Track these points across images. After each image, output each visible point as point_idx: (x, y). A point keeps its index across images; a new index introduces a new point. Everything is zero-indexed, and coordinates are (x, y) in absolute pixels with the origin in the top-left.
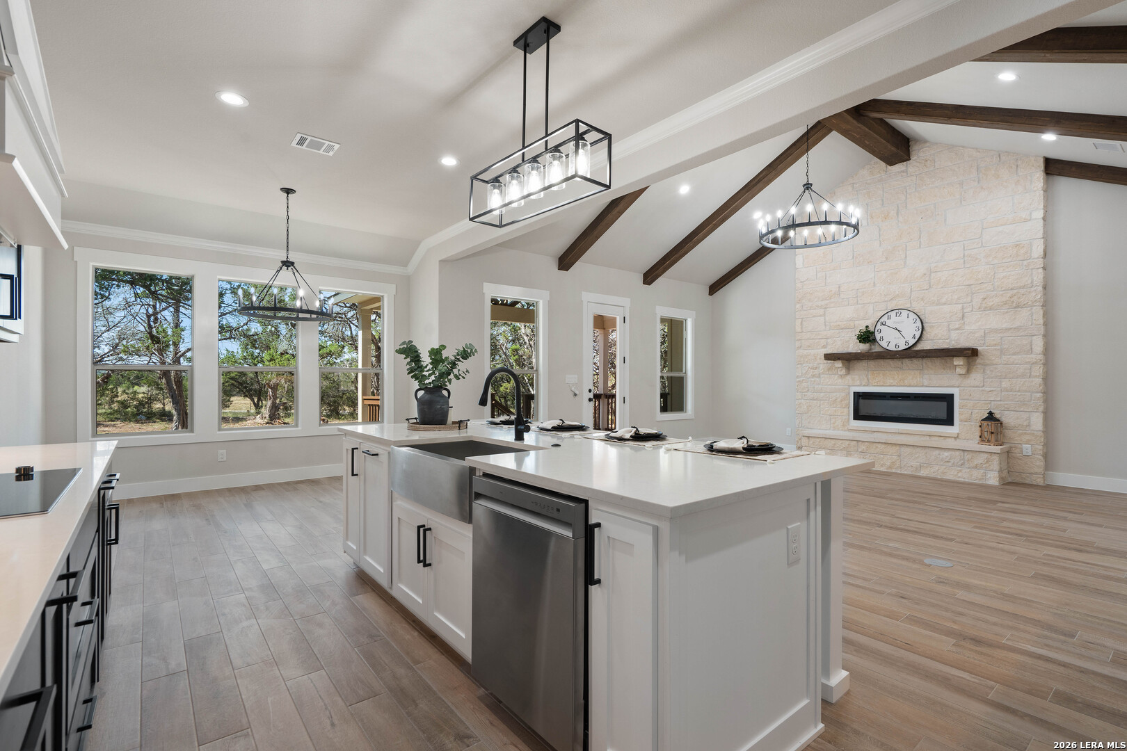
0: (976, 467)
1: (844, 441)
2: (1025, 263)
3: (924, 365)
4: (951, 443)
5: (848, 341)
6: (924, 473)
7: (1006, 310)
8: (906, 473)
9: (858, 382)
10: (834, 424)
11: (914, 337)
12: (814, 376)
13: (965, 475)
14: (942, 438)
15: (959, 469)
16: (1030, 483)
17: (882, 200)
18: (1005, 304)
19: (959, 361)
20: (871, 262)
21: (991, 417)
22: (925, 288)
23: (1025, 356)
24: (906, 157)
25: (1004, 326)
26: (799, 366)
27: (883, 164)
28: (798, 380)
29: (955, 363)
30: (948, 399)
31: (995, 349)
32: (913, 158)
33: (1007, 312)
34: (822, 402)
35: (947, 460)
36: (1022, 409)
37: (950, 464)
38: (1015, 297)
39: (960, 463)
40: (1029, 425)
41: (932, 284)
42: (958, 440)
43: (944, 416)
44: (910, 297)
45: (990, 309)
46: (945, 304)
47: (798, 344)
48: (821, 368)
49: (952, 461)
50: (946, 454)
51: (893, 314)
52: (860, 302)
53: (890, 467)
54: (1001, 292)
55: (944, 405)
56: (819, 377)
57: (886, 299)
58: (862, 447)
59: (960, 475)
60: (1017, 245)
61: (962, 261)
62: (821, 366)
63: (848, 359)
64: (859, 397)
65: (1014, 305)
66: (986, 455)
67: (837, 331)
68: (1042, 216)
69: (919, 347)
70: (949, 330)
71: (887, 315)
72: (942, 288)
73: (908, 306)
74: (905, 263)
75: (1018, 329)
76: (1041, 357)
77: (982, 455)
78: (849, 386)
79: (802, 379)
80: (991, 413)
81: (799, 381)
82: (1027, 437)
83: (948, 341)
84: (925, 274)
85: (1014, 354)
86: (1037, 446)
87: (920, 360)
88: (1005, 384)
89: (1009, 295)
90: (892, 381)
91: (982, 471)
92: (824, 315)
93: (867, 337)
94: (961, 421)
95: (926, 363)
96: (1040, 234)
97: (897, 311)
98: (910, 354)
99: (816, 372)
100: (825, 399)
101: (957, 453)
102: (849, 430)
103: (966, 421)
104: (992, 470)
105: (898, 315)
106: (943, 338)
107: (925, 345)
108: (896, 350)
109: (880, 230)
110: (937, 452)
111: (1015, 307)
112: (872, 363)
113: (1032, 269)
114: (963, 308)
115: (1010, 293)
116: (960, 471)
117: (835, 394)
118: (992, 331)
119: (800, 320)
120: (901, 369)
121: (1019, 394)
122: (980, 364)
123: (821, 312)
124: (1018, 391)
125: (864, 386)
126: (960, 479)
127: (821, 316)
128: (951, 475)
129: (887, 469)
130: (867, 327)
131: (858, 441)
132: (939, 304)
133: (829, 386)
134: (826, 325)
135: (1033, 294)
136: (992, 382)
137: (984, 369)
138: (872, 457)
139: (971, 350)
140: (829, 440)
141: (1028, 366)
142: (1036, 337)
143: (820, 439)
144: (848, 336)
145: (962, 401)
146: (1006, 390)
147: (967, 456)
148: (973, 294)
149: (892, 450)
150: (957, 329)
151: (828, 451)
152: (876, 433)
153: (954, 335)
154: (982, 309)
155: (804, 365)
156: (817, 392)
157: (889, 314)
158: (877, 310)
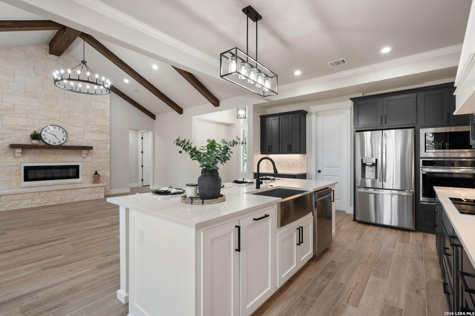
0: (96, 193)
1: (30, 194)
2: (105, 117)
3: (67, 152)
5: (21, 138)
6: (76, 200)
8: (67, 202)
9: (28, 161)
10: (9, 185)
11: (63, 139)
13: (93, 197)
14: (75, 184)
15: (90, 195)
17: (44, 68)
18: (99, 131)
19: (85, 152)
20: (37, 97)
21: (96, 173)
22: (67, 118)
23: (105, 151)
24: (59, 54)
25: (98, 139)
29: (83, 152)
30: (77, 167)
31: (95, 148)
33: (99, 134)
35: (86, 192)
36: (104, 170)
37: (87, 194)
38: (102, 129)
39: (91, 192)
40: (106, 175)
41: (70, 117)
42: (81, 184)
43: (74, 174)
44: (60, 121)
45: (94, 132)
46: (76, 127)
49: (88, 192)
50: (85, 190)
51: (51, 127)
52: (29, 117)
53: (59, 201)
54: (97, 126)
55: (74, 170)
57: (47, 119)
58: (43, 195)
60: (102, 110)
61: (83, 110)
63: (24, 148)
64: (28, 169)
65: (102, 132)
66: (100, 188)
67: (13, 131)
68: (109, 103)
69: (64, 145)
70: (78, 138)
71: (47, 127)
72: (75, 120)
73: (58, 124)
74: (57, 104)
75: (103, 140)
76: (109, 151)
78: (21, 163)
82: (105, 179)
83: (77, 143)
84: (67, 112)
85: (101, 150)
86: (108, 182)
87: (65, 150)
88: (99, 160)
89: (100, 128)
90: (50, 160)
91: (99, 194)
93: (36, 136)
94: (83, 176)
96: (109, 109)
98: (61, 147)
101: (90, 189)
102: (21, 188)
103: (85, 176)
104: (102, 193)
105: (54, 128)
106: (75, 141)
107: (68, 144)
108: (54, 145)
109: (42, 83)
110: (82, 190)
111: (102, 133)
112: (38, 151)
113: (107, 120)
114: (84, 130)
115: (100, 127)
116: (91, 196)
117: (11, 168)
118: (94, 140)
120: (55, 154)
121: (103, 164)
122: (90, 153)
124: (103, 163)
125: (32, 162)
126: (91, 199)
128: (88, 198)
129: (58, 203)
130: (35, 131)
131: (39, 192)
132: (73, 126)
133: (5, 163)
134: (2, 126)
135: (107, 129)
136: (94, 160)
137: (92, 155)
138: (48, 199)
139: (92, 147)
140: (19, 195)
141: (106, 154)
142: (108, 144)
143: (11, 195)
144: (21, 135)
145: (83, 168)
146: (99, 163)
147: (94, 189)
148: (87, 125)
149: (59, 193)
150: (81, 138)
151: (18, 201)
152: (39, 187)
153: (80, 140)
154: (91, 132)
157: (49, 127)
158: (40, 123)
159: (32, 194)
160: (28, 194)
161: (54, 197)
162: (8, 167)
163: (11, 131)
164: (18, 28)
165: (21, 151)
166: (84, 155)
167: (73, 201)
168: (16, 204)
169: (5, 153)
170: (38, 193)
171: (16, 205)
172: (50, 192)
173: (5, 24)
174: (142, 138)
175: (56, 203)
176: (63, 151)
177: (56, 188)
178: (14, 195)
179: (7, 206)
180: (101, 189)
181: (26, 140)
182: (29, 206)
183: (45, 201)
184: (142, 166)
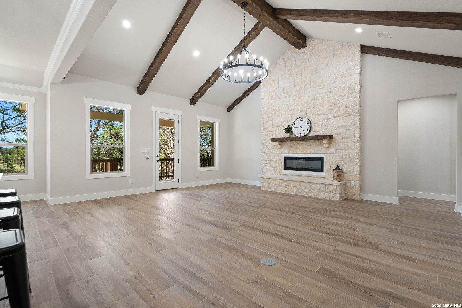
0: (330, 192)
1: (277, 180)
2: (352, 95)
3: (312, 143)
4: (322, 181)
6: (309, 195)
7: (344, 117)
8: (302, 195)
9: (285, 152)
10: (276, 172)
11: (307, 130)
12: (268, 149)
13: (326, 196)
14: (319, 178)
15: (324, 193)
16: (354, 199)
17: (295, 66)
18: (344, 114)
19: (325, 142)
20: (291, 95)
21: (338, 168)
22: (312, 107)
23: (352, 139)
24: (304, 45)
25: (344, 125)
26: (262, 145)
27: (295, 49)
28: (262, 151)
29: (323, 143)
30: (321, 159)
31: (340, 136)
32: (308, 46)
33: (345, 118)
35: (319, 188)
36: (351, 164)
37: (320, 191)
38: (348, 111)
39: (324, 190)
41: (315, 105)
42: (325, 179)
43: (319, 167)
44: (306, 112)
45: (338, 117)
46: (320, 115)
47: (262, 134)
48: (271, 145)
49: (321, 189)
50: (319, 186)
51: (299, 119)
52: (286, 114)
53: (296, 192)
54: (342, 109)
55: (319, 162)
56: (270, 150)
57: (297, 113)
58: (285, 183)
59: (324, 196)
60: (349, 86)
61: (327, 94)
62: (271, 144)
63: (281, 141)
64: (286, 158)
65: (348, 115)
67: (277, 128)
69: (310, 135)
70: (322, 127)
71: (297, 120)
72: (319, 107)
73: (305, 116)
74: (304, 95)
75: (349, 126)
76: (358, 139)
77: (333, 186)
78: (282, 154)
79: (263, 151)
80: (338, 166)
81: (262, 152)
82: (353, 177)
83: (321, 132)
84: (312, 101)
85: (348, 138)
86: (357, 182)
87: (311, 141)
88: (344, 152)
89: (345, 110)
90: (299, 151)
91: (333, 194)
92: (272, 120)
93: (289, 130)
94: (326, 170)
96: (358, 81)
97: (301, 118)
98: (306, 138)
99: (269, 147)
100: (272, 160)
101: (323, 185)
102: (282, 174)
103: (328, 170)
104: (337, 194)
105: (301, 120)
106: (320, 130)
107: (312, 134)
108: (300, 136)
109: (294, 80)
110: (314, 185)
111: (349, 116)
112: (291, 143)
113: (355, 98)
114: (327, 117)
115: (346, 109)
117: (276, 158)
118: (339, 127)
119: (263, 123)
120: (303, 145)
121: (349, 157)
122: (334, 143)
123: (271, 119)
124: (349, 156)
125: (288, 153)
126: (324, 198)
127: (271, 121)
128: (320, 196)
129: (295, 193)
130: (289, 126)
131: (283, 180)
132: (318, 115)
133: (274, 154)
134: (273, 125)
135: (356, 109)
136: (339, 151)
137: (336, 145)
138: (289, 188)
140: (272, 179)
141: (353, 144)
142: (356, 130)
143: (268, 179)
144: (281, 130)
145: (327, 160)
146: (344, 155)
147: (327, 187)
148: (331, 110)
149: (297, 184)
150: (325, 126)
151: (271, 185)
152: (292, 176)
153: (324, 129)
154: (335, 117)
155: (264, 144)
156: (269, 157)
157: (298, 120)
158: (293, 118)
159: (279, 181)
161: (293, 187)
171: (271, 188)
172: (290, 181)
178: (269, 179)
179: (266, 187)
181: (285, 135)
182: (277, 191)
183: (286, 189)
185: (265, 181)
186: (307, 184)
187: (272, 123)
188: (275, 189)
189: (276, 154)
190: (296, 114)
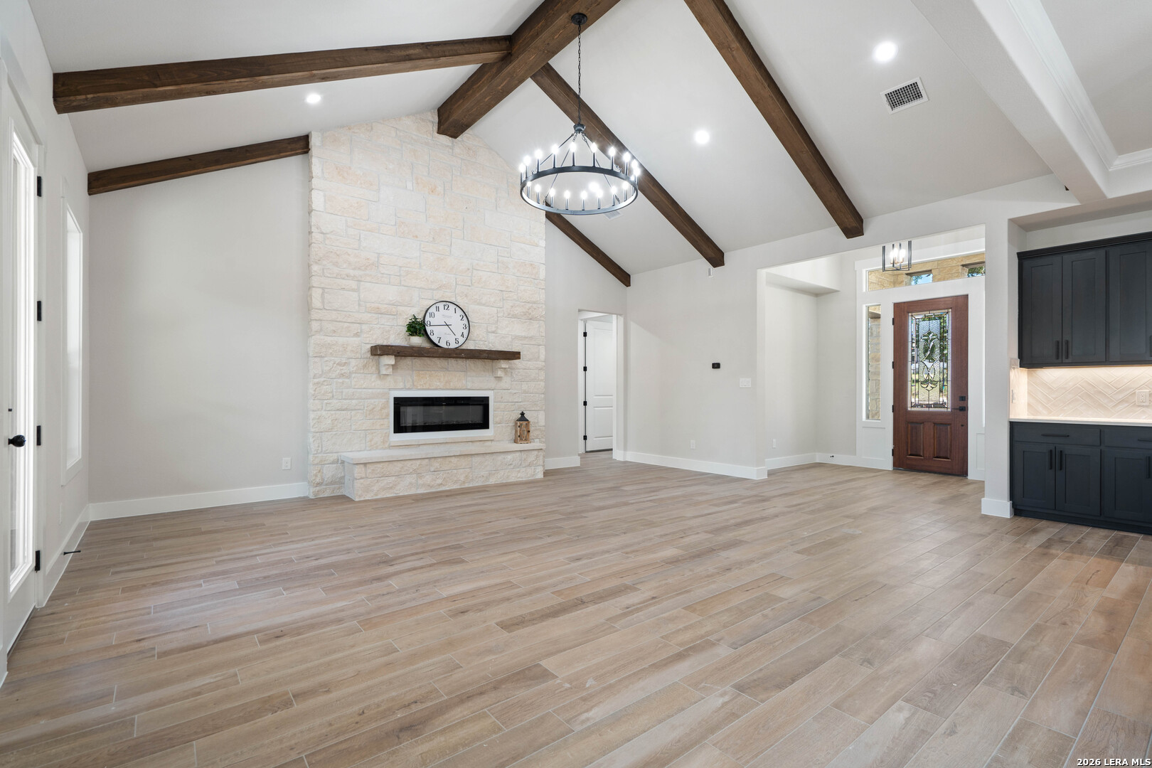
2: (536, 281)
3: (468, 365)
5: (389, 331)
6: (492, 481)
8: (477, 485)
9: (401, 385)
10: (371, 441)
11: (462, 335)
12: (342, 375)
17: (429, 169)
18: (525, 315)
19: (504, 364)
20: (417, 237)
21: (522, 418)
22: (468, 284)
23: (535, 362)
25: (523, 334)
26: (317, 359)
28: (316, 380)
30: (483, 403)
32: (460, 139)
33: (525, 322)
34: (353, 413)
36: (536, 409)
37: (512, 467)
38: (531, 310)
40: (538, 423)
41: (474, 281)
44: (456, 290)
45: (515, 317)
46: (484, 305)
47: (315, 325)
48: (352, 364)
49: (514, 463)
50: (509, 457)
51: (440, 306)
52: (403, 283)
54: (522, 304)
55: (479, 409)
56: (349, 377)
57: (432, 287)
59: (519, 475)
60: (531, 264)
61: (496, 265)
62: (353, 362)
63: (399, 353)
64: (400, 403)
65: (530, 317)
66: (536, 453)
67: (376, 316)
68: (544, 246)
69: (464, 347)
70: (487, 332)
71: (435, 306)
72: (482, 288)
73: (453, 300)
74: (451, 250)
75: (531, 338)
76: (544, 364)
78: (390, 389)
79: (322, 379)
80: (522, 414)
81: (318, 383)
83: (486, 343)
84: (469, 269)
85: (532, 360)
87: (466, 360)
88: (525, 386)
89: (527, 308)
90: (438, 384)
91: (533, 468)
92: (357, 290)
93: (417, 328)
94: (495, 423)
95: (469, 365)
96: (544, 261)
97: (445, 303)
98: (459, 353)
99: (345, 369)
100: (358, 408)
101: (518, 454)
102: (391, 447)
103: (501, 424)
104: (539, 466)
105: (446, 308)
106: (483, 339)
107: (470, 346)
108: (446, 347)
109: (426, 202)
110: (502, 456)
111: (531, 319)
112: (418, 362)
113: (540, 288)
114: (497, 312)
115: (528, 306)
116: (519, 471)
117: (373, 401)
118: (517, 337)
119: (320, 291)
120: (447, 369)
121: (532, 395)
123: (353, 284)
124: (532, 393)
125: (409, 389)
126: (520, 480)
127: (353, 290)
128: (514, 476)
130: (414, 316)
132: (480, 304)
133: (364, 390)
134: (359, 305)
135: (541, 310)
136: (516, 384)
137: (515, 373)
138: (445, 476)
139: (519, 353)
140: (395, 463)
141: (537, 371)
142: (542, 347)
143: (382, 464)
144: (388, 324)
145: (495, 404)
146: (525, 392)
147: (524, 455)
148: (504, 300)
149: (464, 462)
150: (493, 332)
151: (393, 478)
152: (421, 447)
153: (492, 337)
154: (510, 316)
155: (326, 359)
156: (345, 399)
157: (437, 305)
158: (423, 297)
159: (418, 462)
160: (410, 463)
161: (455, 471)
162: (369, 399)
163: (374, 315)
164: (431, 62)
165: (393, 363)
166: (500, 373)
167: (488, 483)
168: (391, 485)
169: (365, 366)
170: (427, 460)
171: (391, 488)
172: (447, 459)
173: (411, 52)
174: (585, 334)
175: (459, 487)
176: (461, 363)
177: (457, 449)
178: (387, 463)
179: (375, 488)
180: (537, 456)
181: (398, 337)
182: (413, 491)
183: (439, 481)
184: (585, 403)
185: (369, 471)
186: (488, 456)
187: (359, 296)
188: (406, 487)
189: (370, 391)
190: (431, 289)
